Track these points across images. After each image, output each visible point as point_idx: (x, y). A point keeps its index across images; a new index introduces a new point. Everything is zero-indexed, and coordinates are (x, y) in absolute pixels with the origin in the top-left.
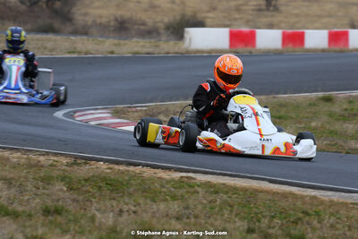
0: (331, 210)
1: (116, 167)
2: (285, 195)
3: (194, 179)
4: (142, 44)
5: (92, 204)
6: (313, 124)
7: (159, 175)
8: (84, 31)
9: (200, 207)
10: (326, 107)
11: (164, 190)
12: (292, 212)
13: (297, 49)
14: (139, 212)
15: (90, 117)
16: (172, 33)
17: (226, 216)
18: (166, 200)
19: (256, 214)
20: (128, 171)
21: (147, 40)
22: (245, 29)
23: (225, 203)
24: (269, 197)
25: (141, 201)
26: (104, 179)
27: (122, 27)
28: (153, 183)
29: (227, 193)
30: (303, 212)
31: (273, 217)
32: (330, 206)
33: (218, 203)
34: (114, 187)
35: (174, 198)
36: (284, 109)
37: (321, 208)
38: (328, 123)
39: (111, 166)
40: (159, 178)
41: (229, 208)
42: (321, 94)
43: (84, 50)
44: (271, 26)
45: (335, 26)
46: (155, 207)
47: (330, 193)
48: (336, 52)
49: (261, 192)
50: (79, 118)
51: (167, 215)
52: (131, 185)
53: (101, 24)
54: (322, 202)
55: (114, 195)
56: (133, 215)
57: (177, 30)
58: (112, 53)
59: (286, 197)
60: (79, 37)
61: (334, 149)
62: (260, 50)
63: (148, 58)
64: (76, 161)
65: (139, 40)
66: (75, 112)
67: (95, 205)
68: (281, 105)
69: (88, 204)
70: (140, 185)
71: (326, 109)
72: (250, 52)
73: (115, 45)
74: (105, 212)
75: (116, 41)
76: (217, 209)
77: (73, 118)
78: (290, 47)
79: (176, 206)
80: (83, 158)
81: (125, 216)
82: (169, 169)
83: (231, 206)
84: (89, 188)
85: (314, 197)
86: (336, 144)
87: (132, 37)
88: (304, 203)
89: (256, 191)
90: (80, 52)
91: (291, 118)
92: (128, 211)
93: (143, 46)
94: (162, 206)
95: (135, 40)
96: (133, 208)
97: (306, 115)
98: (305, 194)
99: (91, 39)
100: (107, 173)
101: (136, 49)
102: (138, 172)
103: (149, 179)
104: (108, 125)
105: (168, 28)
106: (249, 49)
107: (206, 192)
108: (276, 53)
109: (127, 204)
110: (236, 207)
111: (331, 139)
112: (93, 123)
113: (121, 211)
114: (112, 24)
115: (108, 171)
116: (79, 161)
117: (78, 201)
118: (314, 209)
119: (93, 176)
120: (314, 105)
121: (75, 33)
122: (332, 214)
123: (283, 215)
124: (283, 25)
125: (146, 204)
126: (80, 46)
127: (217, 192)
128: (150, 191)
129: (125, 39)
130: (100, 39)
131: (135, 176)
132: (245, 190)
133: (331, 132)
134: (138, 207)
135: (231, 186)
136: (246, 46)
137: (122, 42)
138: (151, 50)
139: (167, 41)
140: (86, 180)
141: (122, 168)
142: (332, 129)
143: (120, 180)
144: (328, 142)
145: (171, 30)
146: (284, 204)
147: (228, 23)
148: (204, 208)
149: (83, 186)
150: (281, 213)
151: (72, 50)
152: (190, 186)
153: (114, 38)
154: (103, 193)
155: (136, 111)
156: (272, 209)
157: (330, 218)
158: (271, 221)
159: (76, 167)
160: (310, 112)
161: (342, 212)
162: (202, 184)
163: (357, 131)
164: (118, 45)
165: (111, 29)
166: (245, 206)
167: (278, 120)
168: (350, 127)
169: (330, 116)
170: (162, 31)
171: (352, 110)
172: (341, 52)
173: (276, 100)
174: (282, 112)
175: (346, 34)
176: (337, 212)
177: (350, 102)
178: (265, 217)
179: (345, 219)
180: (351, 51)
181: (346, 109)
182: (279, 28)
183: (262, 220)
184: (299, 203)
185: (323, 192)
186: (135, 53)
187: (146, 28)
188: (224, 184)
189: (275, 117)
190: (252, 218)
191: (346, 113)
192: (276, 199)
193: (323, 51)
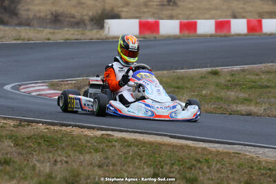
0: (218, 158)
1: (52, 127)
2: (182, 147)
3: (112, 136)
4: (72, 32)
5: (33, 157)
6: (204, 92)
7: (85, 133)
8: (27, 23)
9: (116, 157)
10: (213, 79)
11: (89, 144)
12: (187, 160)
13: (191, 35)
14: (70, 162)
15: (32, 89)
16: (95, 23)
17: (137, 164)
18: (91, 152)
19: (160, 162)
20: (61, 130)
21: (76, 29)
22: (151, 20)
23: (136, 153)
24: (170, 149)
25: (71, 153)
26: (42, 137)
27: (56, 20)
28: (80, 140)
29: (137, 146)
30: (196, 160)
31: (173, 164)
32: (216, 155)
33: (131, 154)
34: (50, 143)
35: (97, 150)
36: (182, 81)
37: (210, 156)
38: (216, 91)
39: (48, 127)
40: (86, 135)
41: (139, 158)
42: (209, 69)
43: (26, 38)
44: (171, 17)
45: (220, 17)
46: (82, 157)
47: (216, 145)
48: (221, 36)
49: (164, 145)
50: (23, 90)
51: (91, 164)
52: (64, 141)
53: (40, 17)
54: (211, 152)
55: (50, 149)
56: (65, 165)
57: (99, 22)
58: (49, 39)
59: (183, 149)
60: (23, 28)
61: (220, 111)
62: (163, 36)
63: (77, 43)
64: (21, 123)
65: (69, 29)
66: (20, 86)
67: (35, 156)
68: (179, 78)
69: (30, 156)
70: (71, 141)
71: (214, 80)
72: (155, 38)
73: (51, 33)
74: (43, 162)
75: (51, 31)
76: (130, 159)
77: (19, 90)
78: (186, 33)
79: (98, 157)
80: (25, 121)
81: (59, 165)
82: (93, 128)
83: (140, 156)
84: (31, 144)
85: (205, 149)
86: (221, 108)
87: (64, 27)
88: (197, 153)
89: (160, 144)
90: (23, 39)
91: (187, 88)
92: (61, 161)
93: (73, 34)
94: (88, 157)
95: (66, 29)
96: (65, 159)
97: (199, 85)
98: (198, 146)
99: (32, 29)
100: (45, 132)
101: (67, 36)
102: (68, 131)
103: (78, 136)
104: (45, 95)
105: (92, 20)
106: (155, 35)
107: (121, 146)
108: (175, 38)
109: (60, 156)
110: (144, 157)
111: (218, 103)
112: (34, 94)
113: (56, 161)
114: (49, 17)
115: (46, 130)
116: (23, 123)
117: (22, 154)
118: (204, 158)
119: (34, 135)
120: (205, 77)
121: (20, 24)
122: (218, 161)
123: (181, 163)
124: (180, 16)
125: (75, 155)
126: (23, 35)
127: (129, 146)
128: (78, 146)
129: (58, 29)
130: (39, 29)
131: (66, 134)
132: (151, 144)
133: (218, 98)
134: (68, 158)
135: (141, 141)
136: (152, 33)
137: (56, 31)
138: (79, 37)
139: (91, 30)
140: (28, 138)
141: (57, 128)
142: (218, 96)
143: (55, 137)
144: (216, 106)
145: (94, 22)
146: (181, 154)
147: (138, 15)
148: (120, 157)
149: (26, 142)
150: (179, 161)
151: (18, 37)
152: (109, 141)
153: (50, 28)
154: (42, 148)
155: (68, 84)
156: (172, 158)
157: (216, 164)
158: (171, 167)
159: (21, 128)
160: (202, 83)
161: (225, 159)
162: (118, 139)
163: (238, 97)
164: (53, 33)
165: (48, 21)
166: (151, 156)
167: (177, 90)
168: (232, 94)
169: (217, 85)
170: (88, 22)
171: (233, 81)
172: (225, 36)
173: (175, 74)
174: (180, 83)
175: (229, 23)
176: (222, 159)
177: (232, 75)
178: (167, 164)
179: (228, 165)
180: (233, 35)
181: (229, 81)
182: (178, 19)
183: (165, 167)
184: (193, 153)
185: (211, 145)
186: (67, 39)
187: (75, 20)
188: (135, 139)
189: (175, 87)
190: (157, 165)
191: (229, 84)
192: (175, 150)
193: (212, 36)
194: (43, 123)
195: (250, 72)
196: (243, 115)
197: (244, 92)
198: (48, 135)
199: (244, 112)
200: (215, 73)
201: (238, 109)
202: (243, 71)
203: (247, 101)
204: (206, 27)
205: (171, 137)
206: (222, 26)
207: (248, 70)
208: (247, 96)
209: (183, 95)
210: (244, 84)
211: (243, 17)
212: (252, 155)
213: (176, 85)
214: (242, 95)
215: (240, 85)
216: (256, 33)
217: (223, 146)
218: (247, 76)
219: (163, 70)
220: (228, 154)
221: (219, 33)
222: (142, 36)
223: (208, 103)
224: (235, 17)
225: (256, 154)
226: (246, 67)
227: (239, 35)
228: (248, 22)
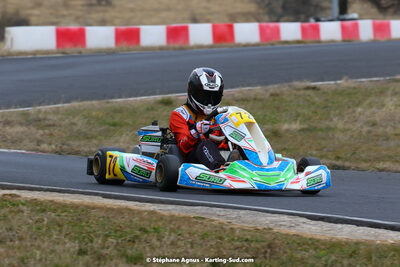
0: (172, 226)
2: (120, 211)
3: (19, 196)
9: (25, 228)
10: (165, 111)
12: (128, 230)
13: (131, 47)
17: (55, 236)
19: (88, 233)
22: (74, 27)
23: (53, 222)
24: (102, 214)
29: (55, 211)
30: (140, 230)
31: (107, 236)
32: (170, 222)
33: (45, 223)
36: (119, 115)
37: (160, 224)
41: (58, 228)
42: (159, 97)
44: (103, 23)
45: (174, 20)
47: (170, 207)
48: (175, 49)
49: (94, 208)
54: (161, 218)
59: (122, 213)
62: (91, 50)
68: (116, 111)
71: (166, 113)
72: (80, 53)
76: (44, 229)
78: (124, 45)
83: (60, 226)
85: (153, 213)
88: (142, 219)
89: (88, 208)
91: (128, 124)
98: (143, 209)
106: (79, 48)
107: (32, 211)
108: (108, 52)
110: (66, 226)
118: (152, 225)
120: (152, 109)
122: (172, 230)
123: (119, 234)
124: (116, 21)
127: (44, 211)
132: (75, 207)
135: (60, 204)
136: (75, 45)
146: (119, 221)
147: (55, 20)
148: (30, 228)
150: (116, 231)
152: (14, 205)
156: (106, 227)
157: (170, 235)
158: (105, 241)
160: (148, 118)
161: (183, 227)
162: (27, 201)
166: (76, 225)
167: (112, 128)
172: (181, 49)
173: (109, 105)
174: (117, 119)
175: (185, 30)
176: (179, 228)
178: (98, 236)
179: (188, 236)
180: (192, 48)
182: (113, 24)
183: (95, 240)
184: (136, 220)
185: (162, 206)
188: (51, 201)
189: (109, 124)
190: (84, 237)
192: (111, 215)
193: (161, 48)
200: (167, 103)
204: (153, 35)
205: (106, 196)
206: (177, 33)
209: (121, 135)
211: (207, 21)
212: (222, 220)
213: (112, 121)
216: (224, 44)
217: (179, 207)
219: (92, 99)
220: (186, 219)
221: (172, 45)
222: (61, 50)
224: (195, 21)
225: (227, 218)
227: (201, 47)
228: (214, 28)
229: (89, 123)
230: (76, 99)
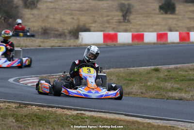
1: (42, 108)
3: (84, 114)
4: (56, 41)
5: (29, 129)
6: (149, 84)
7: (65, 113)
9: (87, 129)
10: (155, 74)
11: (68, 120)
13: (140, 43)
15: (28, 81)
16: (72, 35)
18: (69, 126)
20: (49, 111)
21: (60, 39)
22: (112, 32)
24: (125, 124)
25: (56, 127)
26: (35, 115)
27: (46, 32)
28: (62, 117)
29: (102, 122)
32: (158, 128)
34: (41, 119)
36: (133, 76)
37: (153, 129)
38: (157, 83)
39: (39, 108)
40: (66, 114)
42: (153, 67)
43: (24, 45)
44: (126, 31)
45: (160, 30)
46: (63, 129)
47: (158, 121)
48: (161, 44)
49: (121, 121)
50: (22, 82)
52: (50, 118)
54: (153, 126)
55: (41, 124)
57: (75, 34)
58: (40, 46)
59: (134, 123)
60: (22, 38)
61: (160, 97)
62: (120, 44)
63: (60, 49)
64: (20, 106)
65: (54, 39)
66: (20, 79)
68: (132, 74)
69: (27, 129)
70: (55, 118)
71: (156, 75)
72: (115, 45)
73: (41, 42)
75: (42, 40)
77: (19, 82)
78: (136, 42)
79: (74, 129)
80: (24, 104)
82: (71, 109)
83: (104, 129)
84: (27, 120)
85: (149, 124)
86: (161, 94)
87: (51, 37)
88: (144, 127)
89: (118, 121)
90: (22, 46)
91: (137, 80)
93: (57, 43)
94: (67, 129)
95: (52, 39)
97: (145, 79)
98: (144, 121)
99: (28, 39)
101: (53, 44)
102: (53, 111)
103: (60, 115)
105: (70, 32)
106: (114, 43)
107: (91, 121)
108: (129, 45)
109: (48, 129)
111: (159, 92)
112: (29, 85)
114: (40, 30)
115: (38, 111)
116: (21, 106)
117: (21, 127)
119: (29, 114)
120: (149, 73)
124: (132, 30)
125: (58, 128)
126: (22, 43)
127: (97, 121)
128: (60, 122)
129: (47, 39)
130: (33, 39)
131: (52, 113)
132: (112, 120)
133: (159, 88)
137: (45, 40)
138: (61, 45)
139: (70, 40)
140: (25, 116)
141: (45, 109)
142: (159, 86)
143: (44, 115)
144: (157, 93)
145: (72, 33)
146: (133, 127)
147: (103, 29)
148: (90, 129)
149: (24, 119)
151: (18, 45)
152: (82, 118)
153: (41, 38)
154: (35, 123)
155: (53, 78)
159: (20, 109)
160: (147, 77)
162: (88, 117)
163: (173, 87)
164: (43, 42)
165: (40, 33)
167: (130, 82)
168: (169, 85)
169: (158, 79)
170: (67, 34)
171: (170, 75)
172: (164, 44)
173: (128, 71)
174: (132, 78)
175: (166, 34)
177: (169, 71)
180: (169, 43)
181: (167, 75)
182: (130, 32)
184: (141, 127)
185: (154, 121)
186: (53, 46)
187: (59, 33)
188: (100, 117)
191: (167, 78)
192: (129, 124)
193: (154, 44)
194: (36, 105)
195: (182, 69)
196: (176, 100)
197: (177, 83)
198: (40, 114)
199: (177, 98)
200: (157, 70)
201: (173, 95)
202: (177, 68)
203: (179, 90)
204: (150, 37)
205: (126, 115)
206: (162, 36)
207: (180, 68)
208: (179, 86)
209: (134, 86)
210: (178, 78)
211: (177, 31)
212: (183, 128)
213: (129, 79)
214: (176, 86)
215: (174, 78)
216: (185, 42)
217: (162, 121)
218: (179, 72)
220: (166, 127)
221: (159, 42)
222: (105, 43)
223: (152, 91)
224: (171, 30)
225: (186, 127)
226: (179, 66)
227: (173, 43)
228: (180, 34)
229: (118, 79)
230: (113, 67)
